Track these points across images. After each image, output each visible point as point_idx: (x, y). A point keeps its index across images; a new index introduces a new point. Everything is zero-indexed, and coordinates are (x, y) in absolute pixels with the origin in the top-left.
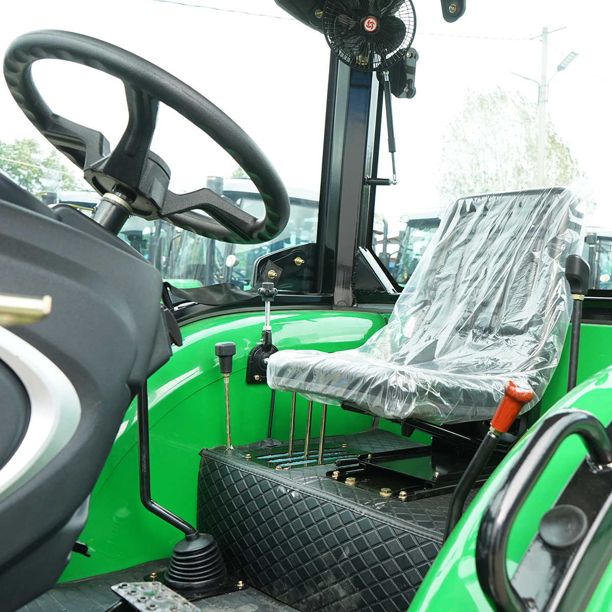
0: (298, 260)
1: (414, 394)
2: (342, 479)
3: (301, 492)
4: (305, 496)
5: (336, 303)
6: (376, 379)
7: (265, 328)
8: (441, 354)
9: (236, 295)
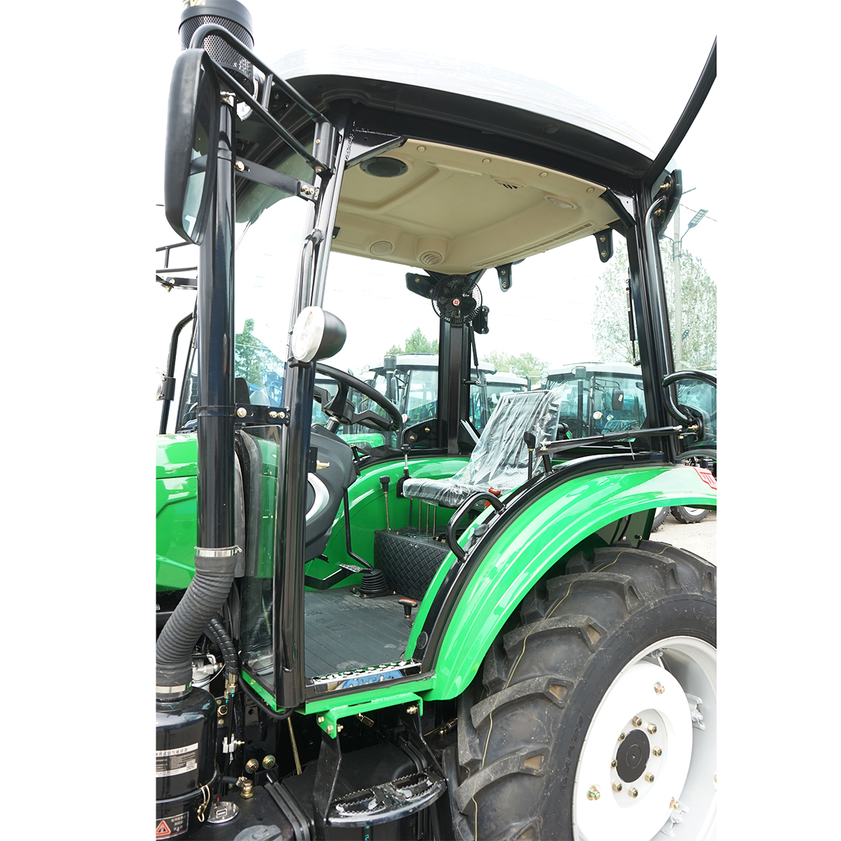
0: (427, 429)
1: (461, 495)
2: (440, 540)
3: (419, 545)
4: (421, 546)
5: (449, 452)
6: (445, 489)
7: (405, 468)
8: (492, 479)
9: (391, 451)
